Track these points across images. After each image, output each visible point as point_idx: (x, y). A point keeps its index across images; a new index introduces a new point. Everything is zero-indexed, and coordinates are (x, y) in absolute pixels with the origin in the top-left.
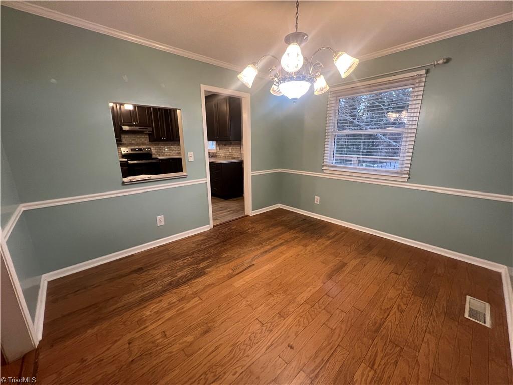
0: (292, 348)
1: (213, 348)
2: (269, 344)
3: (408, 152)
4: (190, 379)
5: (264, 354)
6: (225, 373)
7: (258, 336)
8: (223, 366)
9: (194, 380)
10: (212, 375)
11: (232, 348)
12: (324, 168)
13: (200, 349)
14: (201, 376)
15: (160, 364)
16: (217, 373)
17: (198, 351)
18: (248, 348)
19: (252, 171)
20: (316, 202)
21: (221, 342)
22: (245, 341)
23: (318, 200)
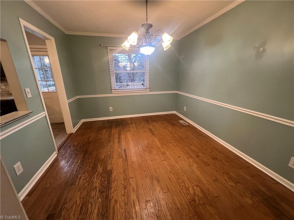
0: (179, 157)
1: (169, 180)
2: (175, 162)
3: (148, 80)
4: (181, 192)
5: (179, 165)
6: (182, 179)
7: (170, 163)
8: (179, 179)
9: (182, 191)
10: (181, 183)
11: (172, 174)
12: (112, 91)
13: (167, 185)
14: (181, 188)
15: (168, 205)
16: (181, 181)
17: (168, 187)
18: (174, 168)
19: (68, 100)
20: (110, 111)
21: (167, 176)
22: (170, 168)
23: (112, 109)
